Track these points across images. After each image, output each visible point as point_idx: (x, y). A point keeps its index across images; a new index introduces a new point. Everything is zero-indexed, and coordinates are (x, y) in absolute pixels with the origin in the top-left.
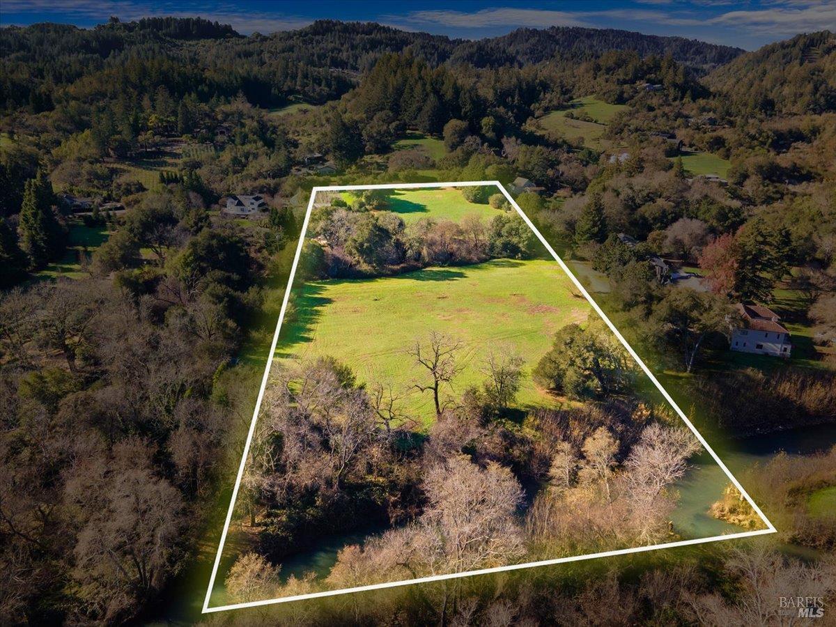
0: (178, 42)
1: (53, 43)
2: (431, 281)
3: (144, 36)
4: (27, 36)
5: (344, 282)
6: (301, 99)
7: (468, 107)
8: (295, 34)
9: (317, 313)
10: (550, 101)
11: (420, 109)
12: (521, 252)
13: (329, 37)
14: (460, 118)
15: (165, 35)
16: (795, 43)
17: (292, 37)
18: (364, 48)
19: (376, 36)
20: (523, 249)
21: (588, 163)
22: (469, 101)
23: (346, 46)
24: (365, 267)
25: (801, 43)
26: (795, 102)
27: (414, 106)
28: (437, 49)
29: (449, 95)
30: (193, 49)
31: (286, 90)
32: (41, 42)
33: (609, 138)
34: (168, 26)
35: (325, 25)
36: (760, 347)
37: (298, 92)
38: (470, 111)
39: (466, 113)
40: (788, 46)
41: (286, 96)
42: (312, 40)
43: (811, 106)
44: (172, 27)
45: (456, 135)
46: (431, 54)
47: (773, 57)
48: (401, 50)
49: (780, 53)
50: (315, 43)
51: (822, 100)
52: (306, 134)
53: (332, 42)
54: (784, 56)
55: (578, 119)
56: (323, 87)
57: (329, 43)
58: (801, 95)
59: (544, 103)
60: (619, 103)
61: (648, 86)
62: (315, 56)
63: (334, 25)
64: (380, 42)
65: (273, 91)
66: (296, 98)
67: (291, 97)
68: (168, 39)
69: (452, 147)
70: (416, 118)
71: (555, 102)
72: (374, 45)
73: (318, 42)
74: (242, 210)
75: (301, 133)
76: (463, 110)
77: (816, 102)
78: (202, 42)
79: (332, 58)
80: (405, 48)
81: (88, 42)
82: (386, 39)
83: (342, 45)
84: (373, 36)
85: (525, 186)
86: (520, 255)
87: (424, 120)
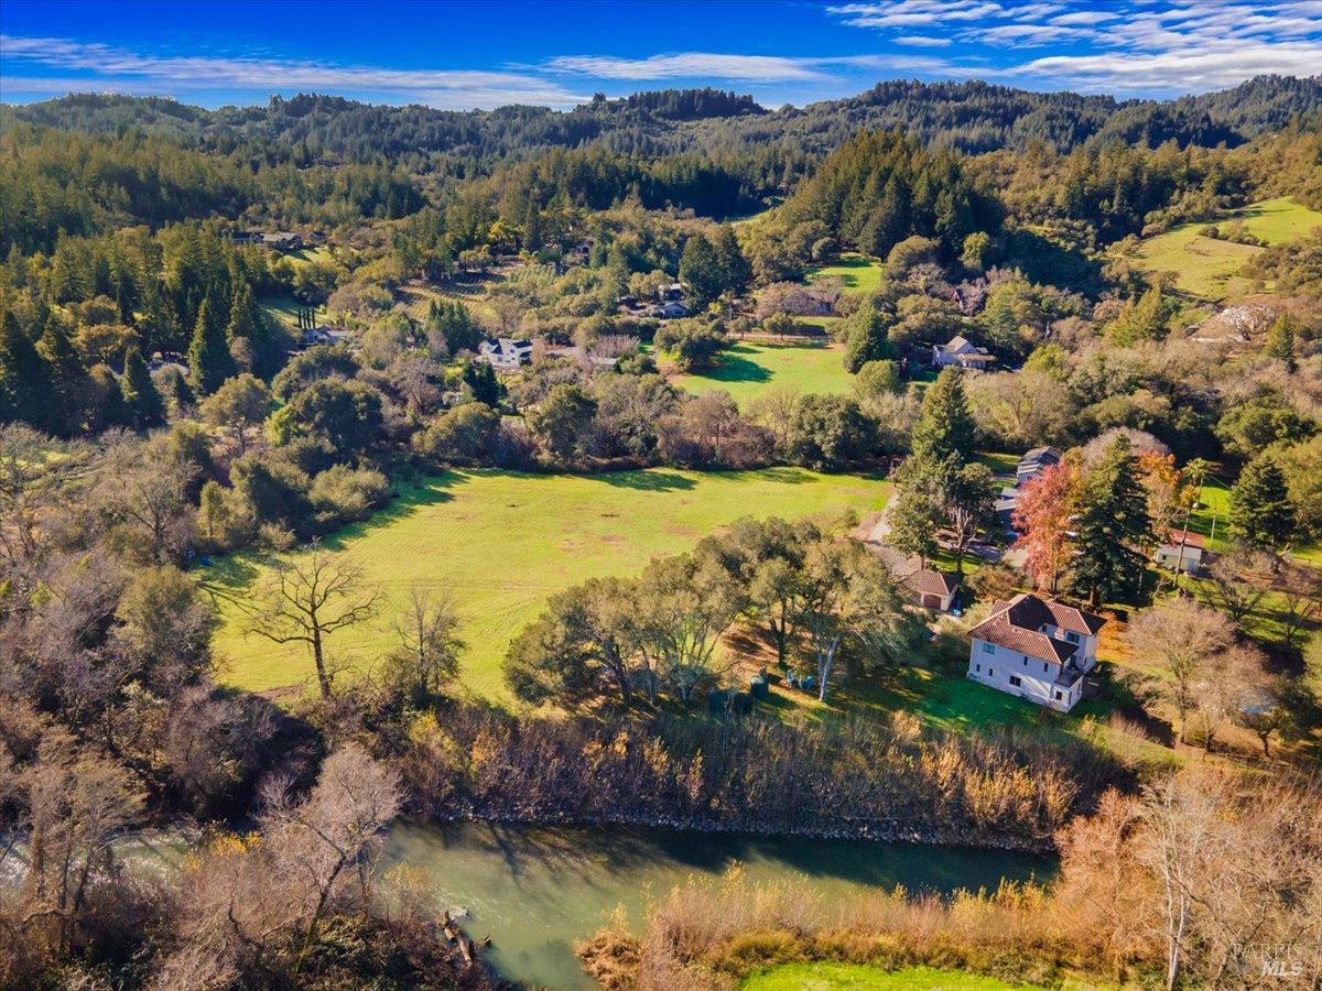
0: (672, 124)
1: (517, 131)
3: (628, 118)
4: (488, 123)
7: (948, 216)
8: (842, 105)
9: (412, 511)
10: (1188, 207)
11: (866, 219)
12: (824, 459)
13: (894, 107)
14: (930, 234)
15: (658, 115)
17: (835, 110)
18: (946, 123)
19: (973, 102)
22: (950, 206)
23: (916, 121)
24: (544, 455)
27: (859, 216)
28: (1076, 120)
29: (920, 197)
30: (691, 132)
32: (501, 132)
34: (665, 101)
35: (891, 89)
36: (1016, 681)
38: (950, 223)
39: (943, 226)
41: (761, 197)
42: (864, 113)
44: (669, 105)
45: (902, 263)
46: (1063, 128)
48: (1011, 124)
50: (868, 117)
55: (1224, 239)
57: (892, 115)
59: (1173, 211)
63: (909, 88)
64: (975, 113)
65: (741, 190)
67: (767, 200)
68: (660, 120)
70: (859, 234)
71: (1198, 209)
72: (965, 117)
73: (873, 115)
74: (500, 359)
76: (939, 221)
78: (705, 122)
80: (1018, 120)
81: (556, 128)
82: (987, 106)
83: (910, 119)
84: (967, 102)
86: (819, 464)
87: (868, 237)
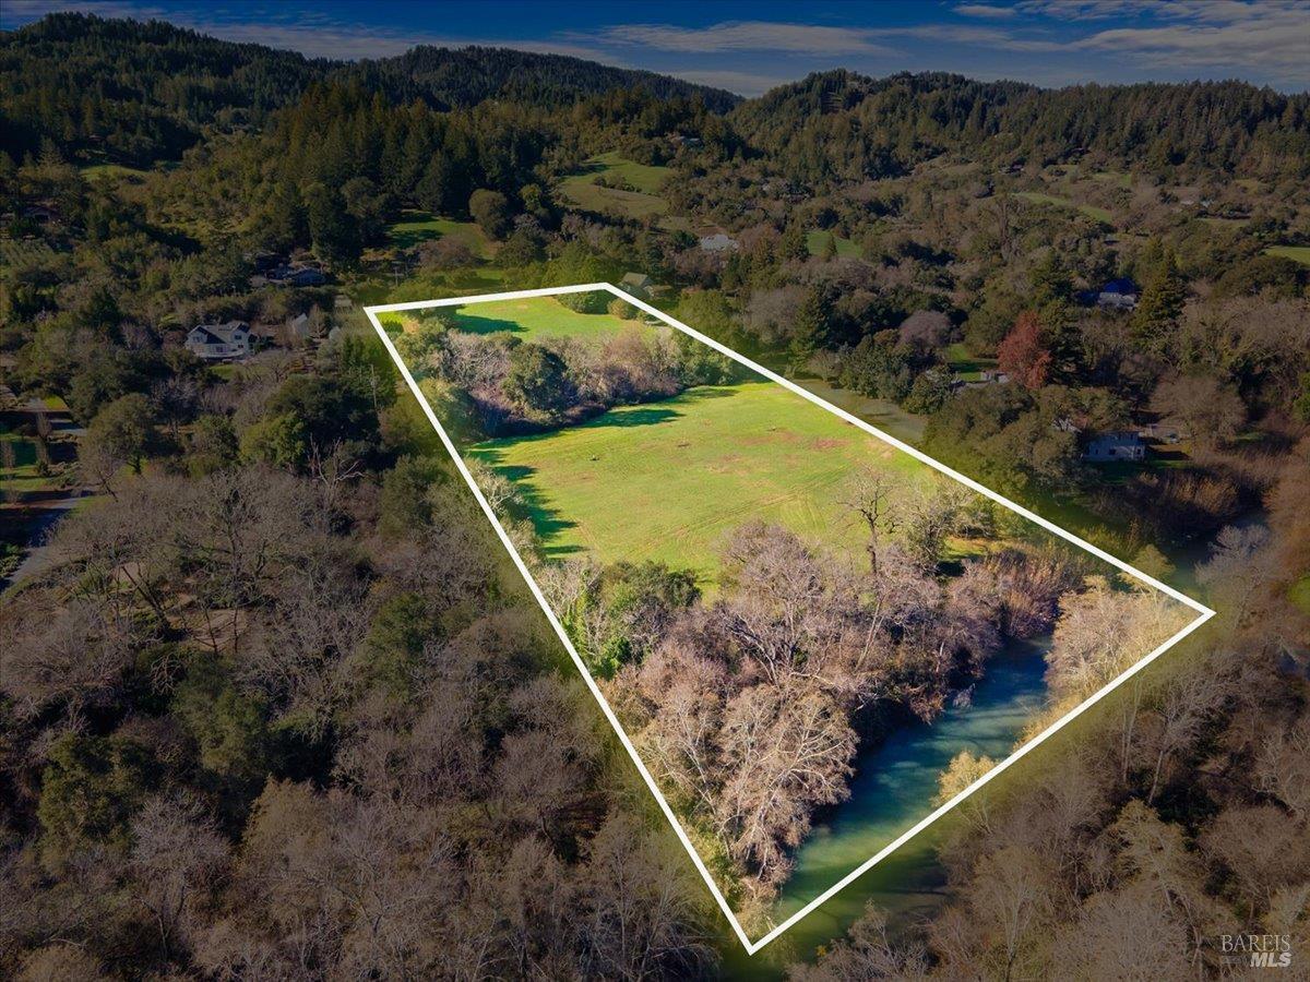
2: (642, 426)
5: (517, 442)
6: (103, 156)
7: (495, 170)
13: (81, 44)
14: (488, 187)
16: (809, 85)
17: (7, 43)
18: (158, 67)
19: (176, 46)
20: (727, 370)
21: (683, 248)
24: (539, 416)
25: (817, 85)
26: (846, 165)
29: (461, 151)
31: (69, 139)
33: (680, 214)
36: (1113, 452)
37: (93, 144)
38: (500, 175)
39: (494, 179)
40: (802, 90)
42: (49, 50)
43: (867, 170)
47: (788, 104)
49: (795, 99)
50: (56, 54)
51: (877, 162)
52: (183, 219)
53: (90, 54)
54: (801, 103)
55: (613, 187)
56: (139, 134)
58: (852, 155)
60: (655, 165)
61: (683, 140)
62: (71, 78)
66: (92, 154)
69: (496, 233)
70: (413, 189)
72: (177, 63)
74: (220, 350)
75: (174, 218)
77: (871, 164)
79: (105, 82)
85: (644, 285)
86: (724, 379)
87: (430, 191)
